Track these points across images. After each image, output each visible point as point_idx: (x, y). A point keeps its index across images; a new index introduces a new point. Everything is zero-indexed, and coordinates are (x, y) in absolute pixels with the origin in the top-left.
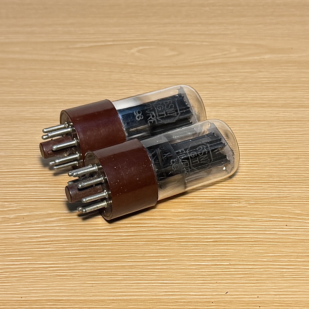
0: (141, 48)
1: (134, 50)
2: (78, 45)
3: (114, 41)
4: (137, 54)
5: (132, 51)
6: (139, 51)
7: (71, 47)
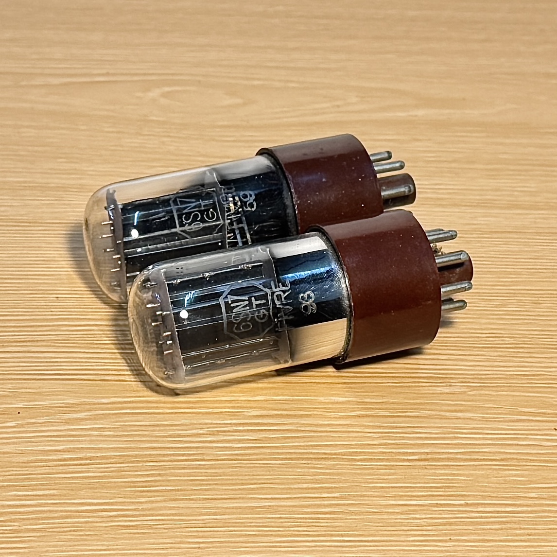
0: (167, 89)
1: (155, 93)
2: (39, 81)
3: (108, 74)
4: (163, 101)
5: (151, 95)
6: (165, 95)
7: (24, 83)
